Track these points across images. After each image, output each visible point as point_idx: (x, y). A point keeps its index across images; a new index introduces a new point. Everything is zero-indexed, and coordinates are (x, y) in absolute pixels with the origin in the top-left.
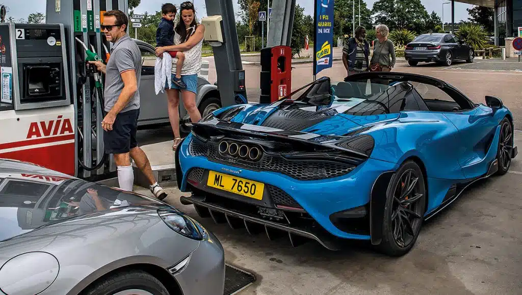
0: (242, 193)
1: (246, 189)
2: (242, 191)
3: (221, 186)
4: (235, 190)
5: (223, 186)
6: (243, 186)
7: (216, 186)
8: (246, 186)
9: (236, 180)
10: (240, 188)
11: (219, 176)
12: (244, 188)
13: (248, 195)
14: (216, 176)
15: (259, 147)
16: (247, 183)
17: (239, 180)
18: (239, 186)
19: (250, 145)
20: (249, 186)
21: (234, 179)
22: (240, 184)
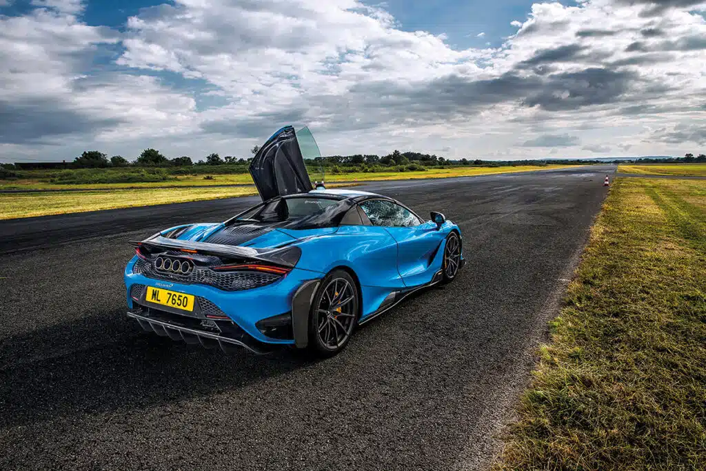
0: (176, 306)
1: (179, 302)
2: (176, 304)
3: (158, 300)
4: (170, 304)
6: (176, 299)
7: (153, 301)
8: (179, 299)
9: (171, 294)
10: (174, 302)
11: (156, 291)
12: (177, 301)
13: (181, 307)
14: (153, 290)
15: (190, 262)
16: (180, 296)
17: (173, 293)
18: (173, 299)
19: (183, 260)
20: (182, 299)
21: (168, 294)
22: (174, 297)
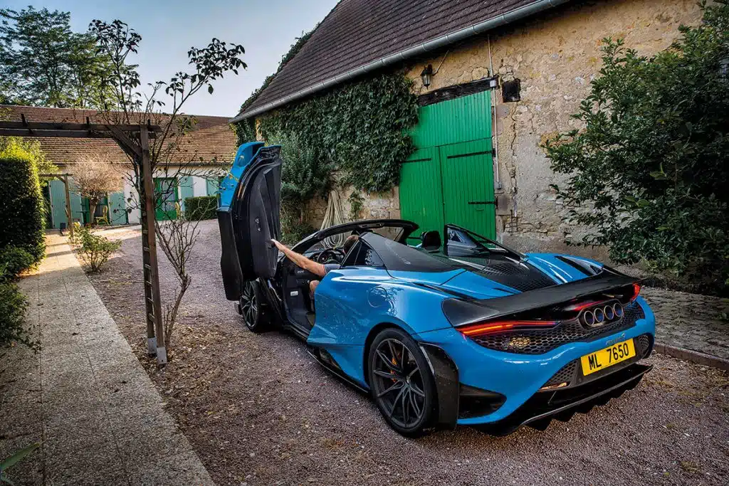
0: (620, 360)
1: (621, 353)
2: (619, 357)
3: (598, 366)
4: (614, 362)
5: (600, 365)
6: (617, 351)
7: (593, 370)
8: (620, 350)
9: (610, 350)
10: (616, 356)
11: (592, 356)
12: (619, 353)
13: (625, 358)
14: (589, 357)
16: (619, 347)
17: (612, 347)
18: (614, 354)
20: (622, 348)
21: (607, 351)
22: (615, 351)
